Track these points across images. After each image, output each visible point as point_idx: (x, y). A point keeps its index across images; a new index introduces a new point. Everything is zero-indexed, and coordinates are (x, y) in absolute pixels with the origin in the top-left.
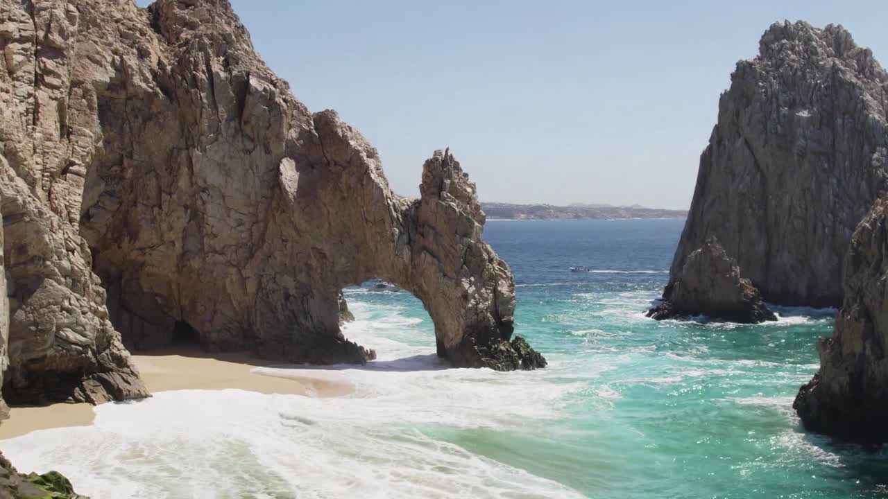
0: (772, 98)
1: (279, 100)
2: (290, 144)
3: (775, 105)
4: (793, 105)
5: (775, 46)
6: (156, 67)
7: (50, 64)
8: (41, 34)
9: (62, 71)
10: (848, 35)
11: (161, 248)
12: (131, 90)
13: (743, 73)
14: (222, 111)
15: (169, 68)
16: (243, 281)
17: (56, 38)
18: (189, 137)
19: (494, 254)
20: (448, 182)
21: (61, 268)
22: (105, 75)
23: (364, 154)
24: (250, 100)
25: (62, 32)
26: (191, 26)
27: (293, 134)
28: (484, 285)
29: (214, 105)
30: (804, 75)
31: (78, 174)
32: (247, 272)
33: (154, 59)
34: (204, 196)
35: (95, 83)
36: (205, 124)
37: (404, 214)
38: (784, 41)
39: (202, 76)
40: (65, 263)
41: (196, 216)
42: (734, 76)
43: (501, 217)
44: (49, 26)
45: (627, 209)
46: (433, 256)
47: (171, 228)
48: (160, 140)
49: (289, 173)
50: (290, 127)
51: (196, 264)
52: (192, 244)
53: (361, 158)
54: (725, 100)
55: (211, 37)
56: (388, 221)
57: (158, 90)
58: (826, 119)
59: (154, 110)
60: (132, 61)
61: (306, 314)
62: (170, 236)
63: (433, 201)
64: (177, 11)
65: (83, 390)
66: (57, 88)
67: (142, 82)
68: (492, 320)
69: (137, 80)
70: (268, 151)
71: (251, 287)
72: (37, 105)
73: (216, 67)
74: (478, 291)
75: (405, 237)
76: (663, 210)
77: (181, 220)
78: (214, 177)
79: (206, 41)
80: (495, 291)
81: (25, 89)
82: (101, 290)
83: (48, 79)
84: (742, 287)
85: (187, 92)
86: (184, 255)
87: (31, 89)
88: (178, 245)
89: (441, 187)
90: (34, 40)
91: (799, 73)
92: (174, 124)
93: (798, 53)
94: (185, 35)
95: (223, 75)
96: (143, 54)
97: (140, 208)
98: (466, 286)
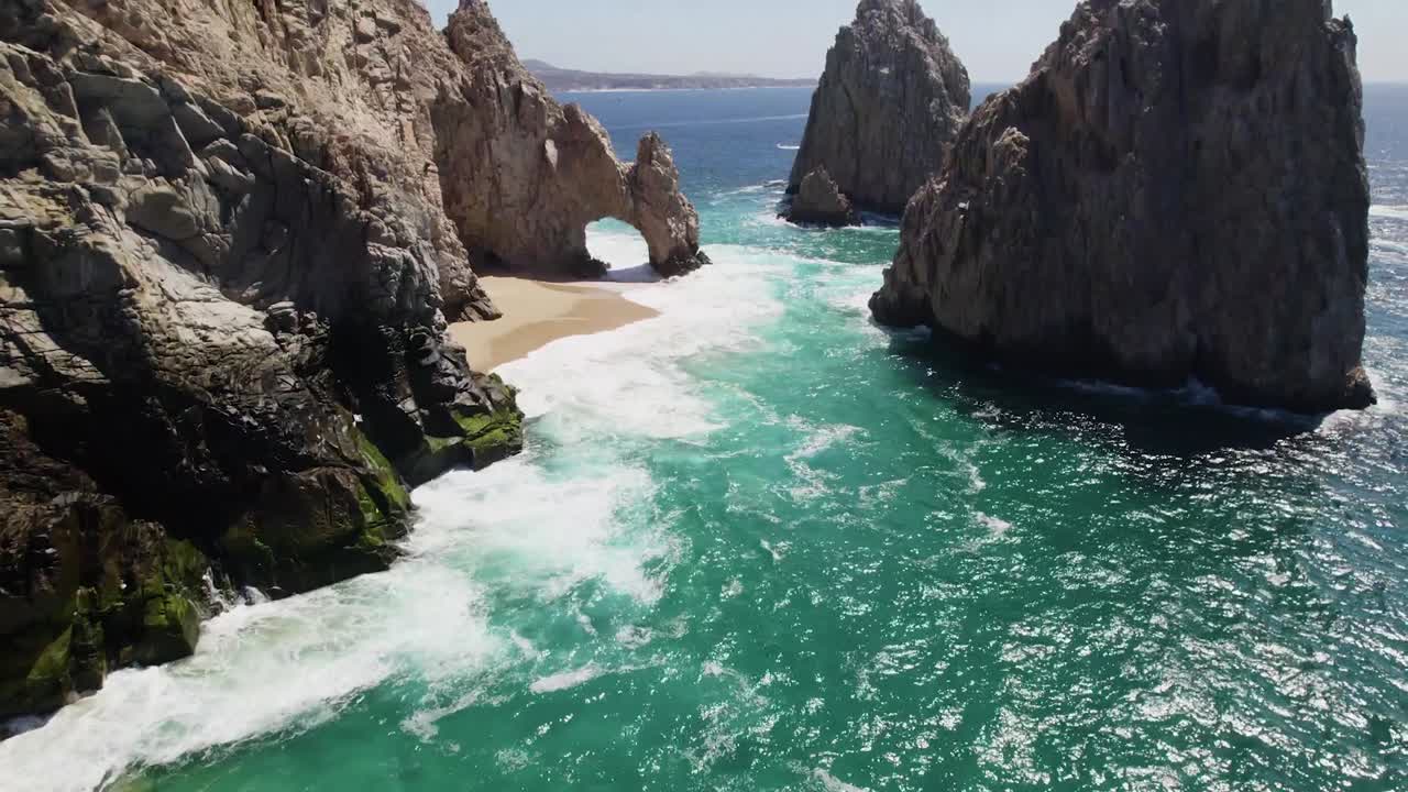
0: (863, 57)
1: (541, 99)
2: (550, 128)
3: (865, 64)
4: (878, 63)
5: (867, 14)
6: (460, 82)
7: (404, 95)
8: (395, 74)
9: (411, 99)
10: (919, 7)
11: (476, 207)
12: (449, 102)
13: (844, 34)
14: (507, 112)
15: (470, 83)
16: (527, 223)
17: (404, 76)
18: (488, 134)
19: (686, 200)
20: (655, 153)
21: (445, 242)
22: (432, 94)
23: (600, 136)
24: (524, 103)
25: (407, 71)
26: (478, 48)
27: (551, 121)
28: (680, 221)
29: (502, 108)
30: (886, 41)
31: (433, 171)
32: (528, 218)
33: (459, 76)
34: (500, 170)
35: (427, 101)
36: (497, 119)
37: (627, 175)
38: (874, 11)
39: (493, 89)
40: (448, 239)
41: (495, 182)
42: (838, 37)
43: (644, 87)
44: (398, 68)
45: (746, 79)
46: (648, 204)
47: (481, 194)
48: (469, 134)
49: (551, 149)
50: (549, 116)
51: (497, 216)
52: (494, 203)
53: (597, 139)
54: (830, 54)
55: (495, 58)
56: (618, 181)
57: (465, 100)
58: (899, 75)
59: (466, 113)
60: (447, 82)
61: (568, 242)
62: (480, 198)
63: (647, 167)
64: (466, 36)
65: (466, 314)
66: (410, 112)
67: (455, 97)
68: (686, 245)
69: (452, 95)
70: (536, 134)
71: (533, 227)
72: (401, 126)
73: (501, 82)
74: (677, 225)
75: (630, 192)
76: (773, 80)
77: (486, 187)
78: (504, 157)
79: (492, 62)
80: (687, 225)
81: (392, 115)
82: (465, 250)
83: (403, 106)
84: (839, 201)
85: (485, 101)
86: (490, 209)
87: (395, 114)
88: (487, 204)
89: (651, 157)
90: (391, 80)
91: (883, 38)
92: (477, 124)
93: (883, 22)
94: (476, 56)
95: (505, 86)
96: (452, 75)
97: (461, 182)
98: (670, 223)
